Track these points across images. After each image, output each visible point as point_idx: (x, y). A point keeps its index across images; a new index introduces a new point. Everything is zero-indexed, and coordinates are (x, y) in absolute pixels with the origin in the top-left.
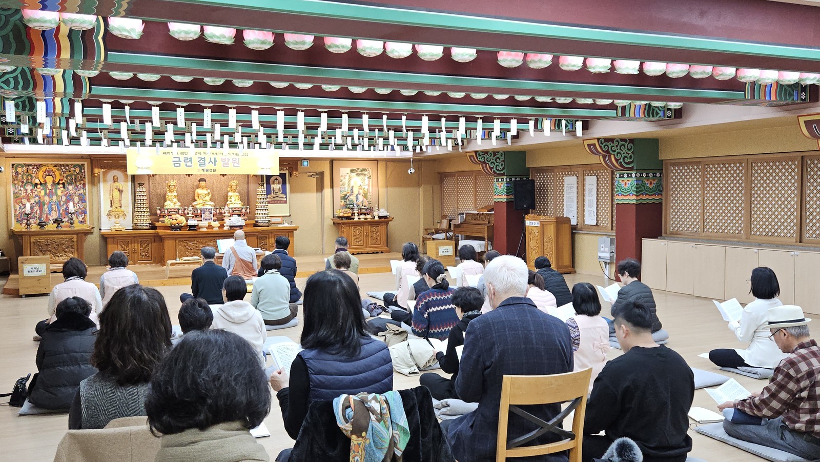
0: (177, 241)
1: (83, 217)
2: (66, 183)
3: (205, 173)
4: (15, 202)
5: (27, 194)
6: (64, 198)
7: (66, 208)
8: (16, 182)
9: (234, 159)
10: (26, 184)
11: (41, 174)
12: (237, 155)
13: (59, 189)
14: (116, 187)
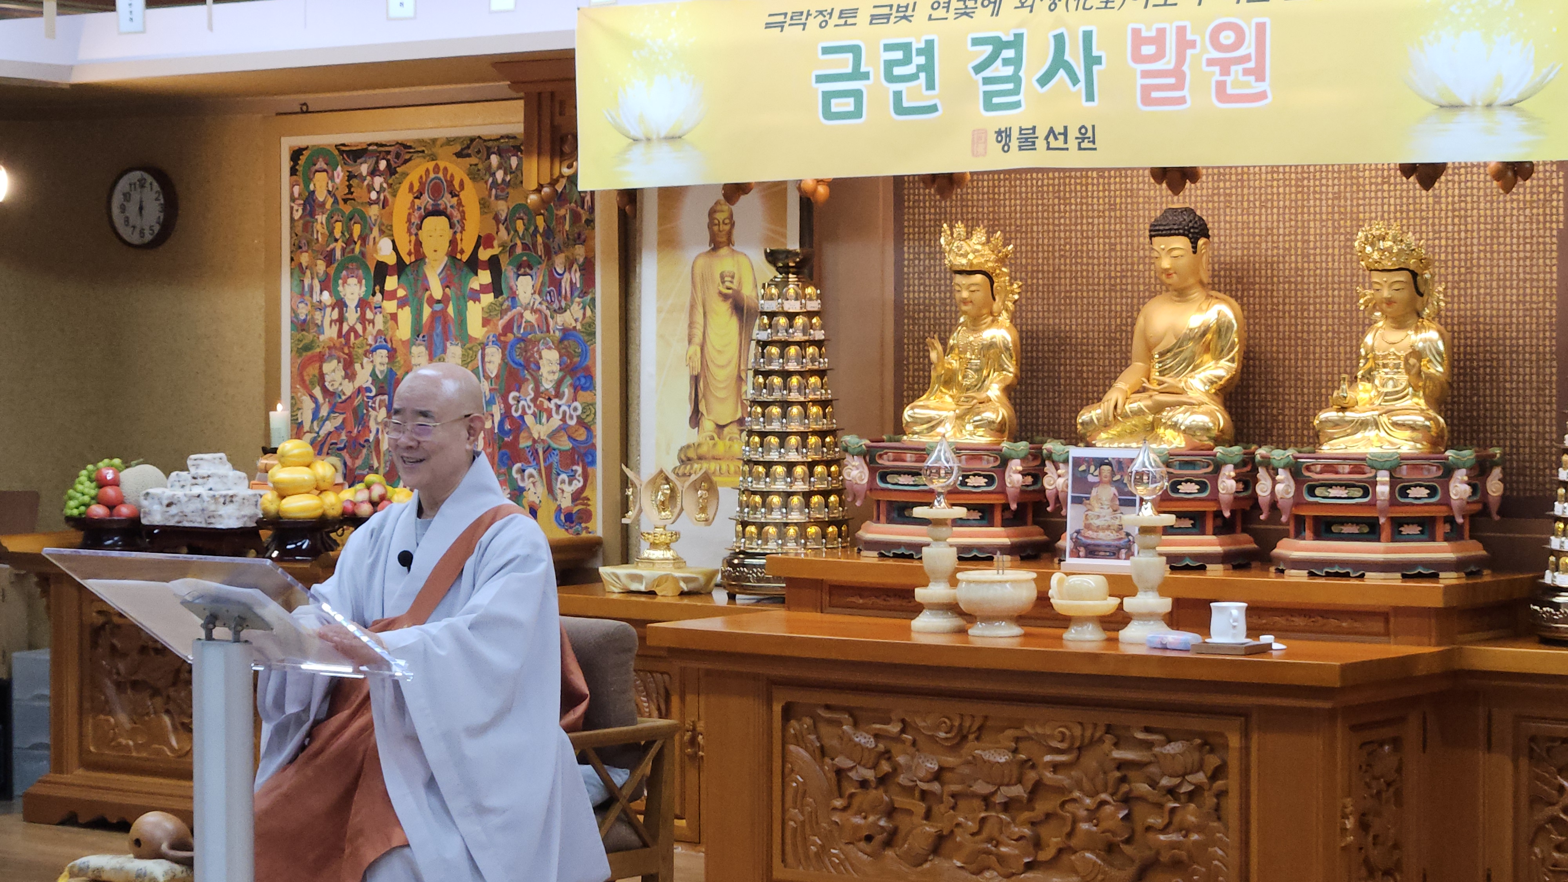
1: (577, 484)
2: (504, 260)
3: (1017, 159)
4: (299, 377)
5: (345, 328)
6: (494, 357)
7: (501, 423)
8: (305, 258)
9: (1227, 38)
10: (338, 271)
11: (402, 202)
13: (475, 296)
14: (723, 282)
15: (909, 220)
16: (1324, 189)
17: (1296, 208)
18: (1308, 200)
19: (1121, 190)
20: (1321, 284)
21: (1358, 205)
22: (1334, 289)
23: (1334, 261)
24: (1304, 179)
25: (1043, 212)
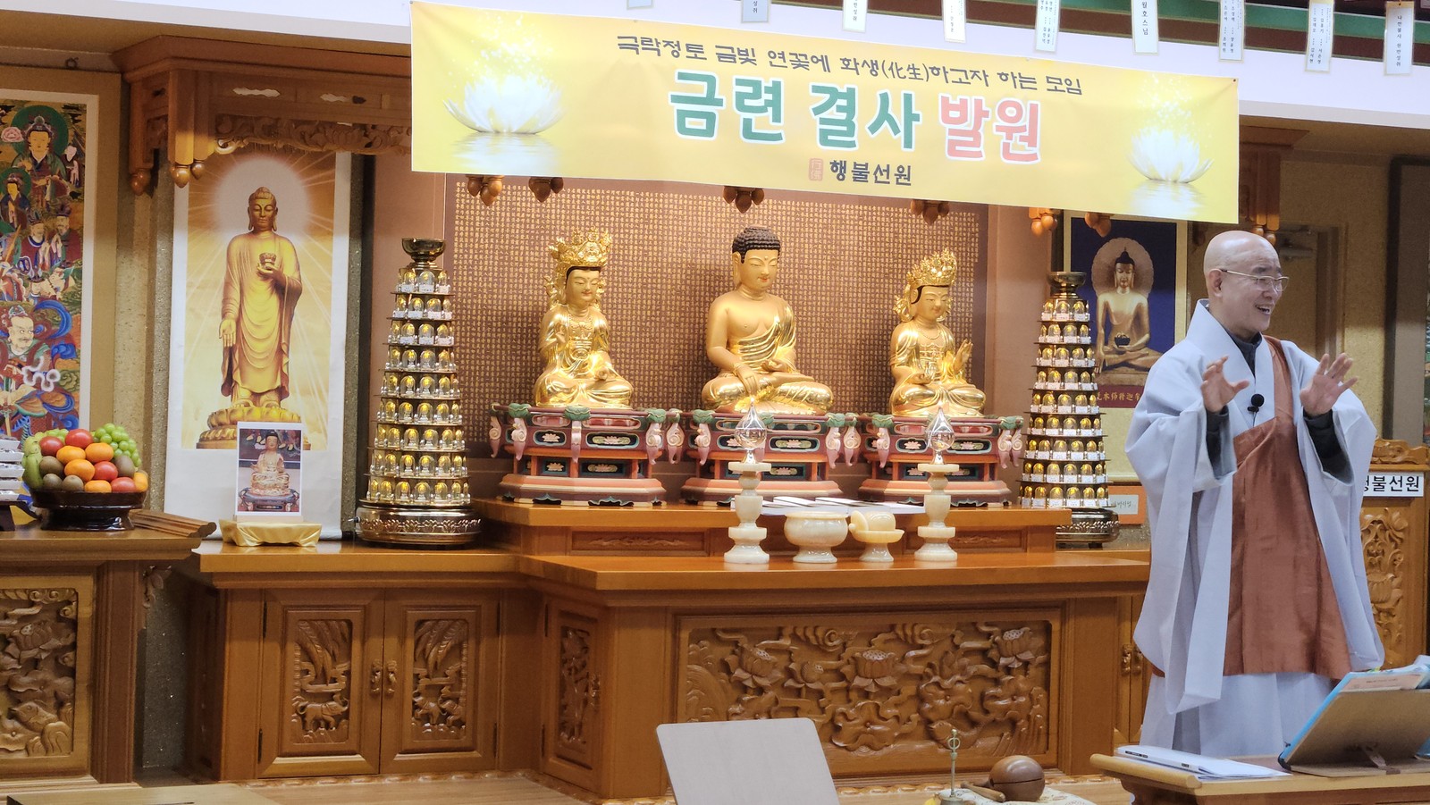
0: (685, 635)
3: (850, 187)
9: (1011, 112)
12: (1025, 82)
14: (263, 263)
15: (460, 220)
16: (816, 220)
17: (795, 232)
18: (804, 228)
19: (654, 208)
20: (812, 291)
21: (841, 234)
22: (822, 296)
23: (822, 275)
24: (801, 211)
25: (585, 221)
